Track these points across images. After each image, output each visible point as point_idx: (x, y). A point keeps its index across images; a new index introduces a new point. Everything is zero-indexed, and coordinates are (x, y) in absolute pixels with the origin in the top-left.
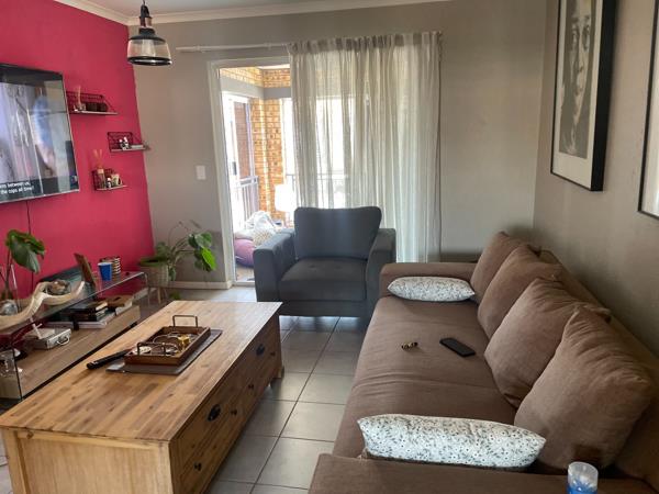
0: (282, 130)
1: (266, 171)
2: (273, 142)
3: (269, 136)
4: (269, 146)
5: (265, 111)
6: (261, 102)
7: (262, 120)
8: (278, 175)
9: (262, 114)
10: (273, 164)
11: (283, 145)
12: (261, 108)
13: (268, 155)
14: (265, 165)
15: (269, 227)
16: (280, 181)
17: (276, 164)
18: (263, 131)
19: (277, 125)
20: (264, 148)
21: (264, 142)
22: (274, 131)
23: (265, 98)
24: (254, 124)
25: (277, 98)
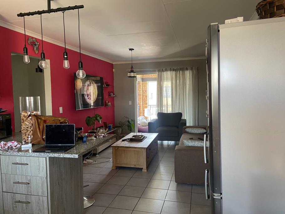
0: (147, 91)
1: (142, 104)
2: (144, 95)
3: (143, 93)
4: (143, 96)
5: (142, 85)
6: (141, 82)
7: (141, 88)
8: (145, 105)
10: (144, 102)
11: (147, 96)
12: (141, 84)
13: (142, 99)
14: (142, 102)
15: (145, 120)
16: (146, 107)
17: (145, 102)
18: (141, 91)
19: (146, 90)
20: (142, 97)
23: (142, 81)
24: (139, 89)
25: (146, 81)
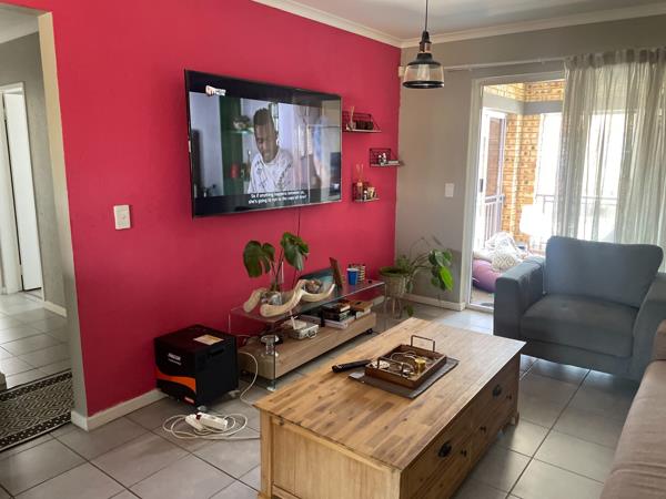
0: (538, 148)
1: (514, 189)
2: (526, 159)
3: (523, 153)
4: (521, 163)
5: (523, 127)
6: (519, 117)
7: (517, 136)
8: (527, 195)
9: (519, 130)
10: (523, 183)
11: (537, 164)
12: (518, 123)
13: (519, 173)
14: (514, 183)
15: (511, 251)
16: (529, 201)
17: (526, 183)
18: (517, 148)
19: (534, 142)
20: (516, 166)
21: (516, 160)
22: (530, 148)
23: (525, 113)
24: (508, 140)
25: (538, 113)
